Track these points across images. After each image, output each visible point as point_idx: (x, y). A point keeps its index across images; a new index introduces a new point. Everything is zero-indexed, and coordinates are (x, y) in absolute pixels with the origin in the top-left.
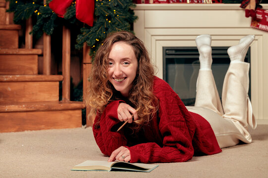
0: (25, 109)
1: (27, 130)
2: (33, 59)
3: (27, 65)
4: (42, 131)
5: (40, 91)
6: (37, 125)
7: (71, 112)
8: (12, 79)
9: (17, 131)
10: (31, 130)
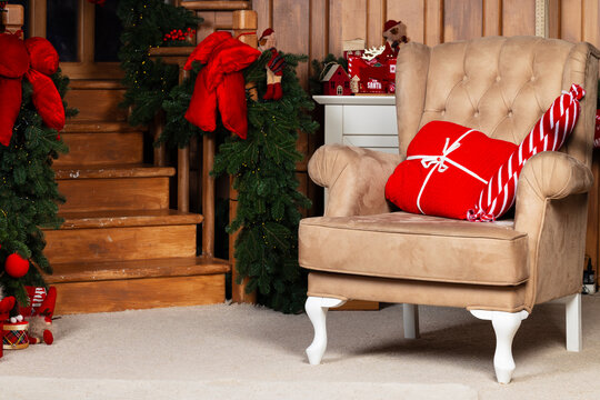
0: (125, 276)
1: (130, 308)
2: (161, 184)
3: (149, 194)
4: (154, 310)
5: (163, 242)
6: (145, 299)
7: (205, 278)
8: (114, 224)
9: (114, 309)
10: (136, 309)
